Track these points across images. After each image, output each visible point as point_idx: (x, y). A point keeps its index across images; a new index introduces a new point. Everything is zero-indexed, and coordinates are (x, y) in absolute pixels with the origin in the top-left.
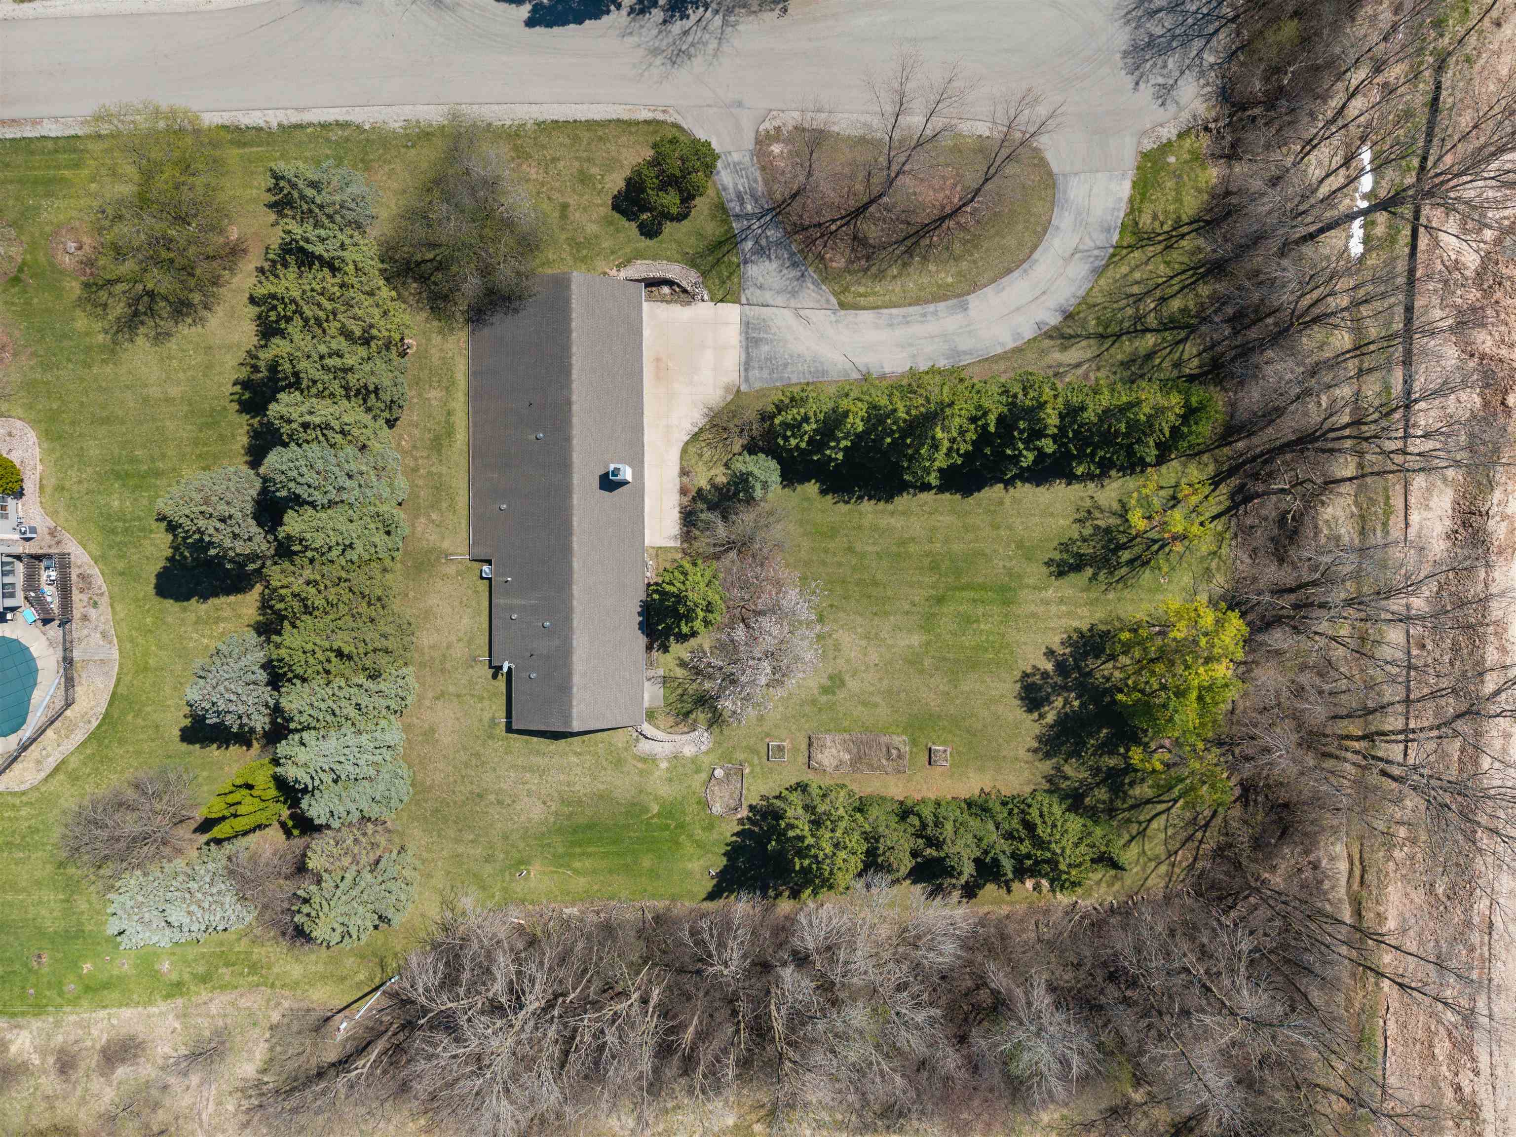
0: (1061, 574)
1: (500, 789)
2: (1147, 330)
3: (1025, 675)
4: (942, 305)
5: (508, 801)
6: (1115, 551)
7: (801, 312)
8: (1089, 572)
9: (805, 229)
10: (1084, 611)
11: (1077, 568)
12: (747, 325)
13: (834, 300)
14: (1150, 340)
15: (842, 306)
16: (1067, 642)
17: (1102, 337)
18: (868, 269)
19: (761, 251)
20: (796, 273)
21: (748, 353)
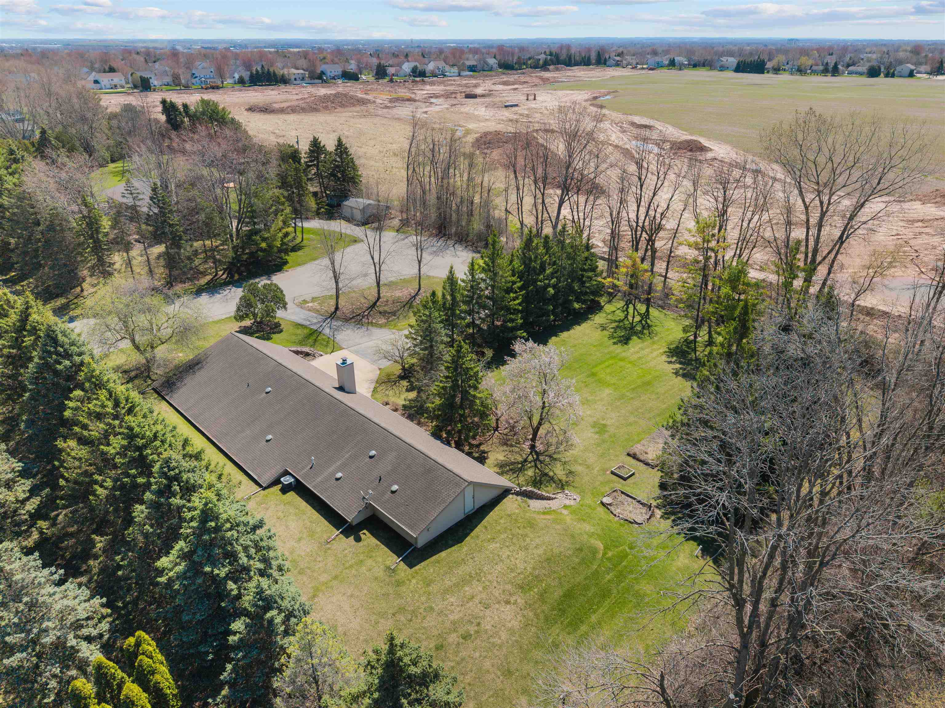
0: (626, 343)
1: (453, 623)
3: (676, 373)
5: (472, 629)
6: (632, 329)
8: (634, 337)
10: (655, 347)
11: (628, 339)
16: (670, 356)
18: (398, 318)
20: (363, 330)
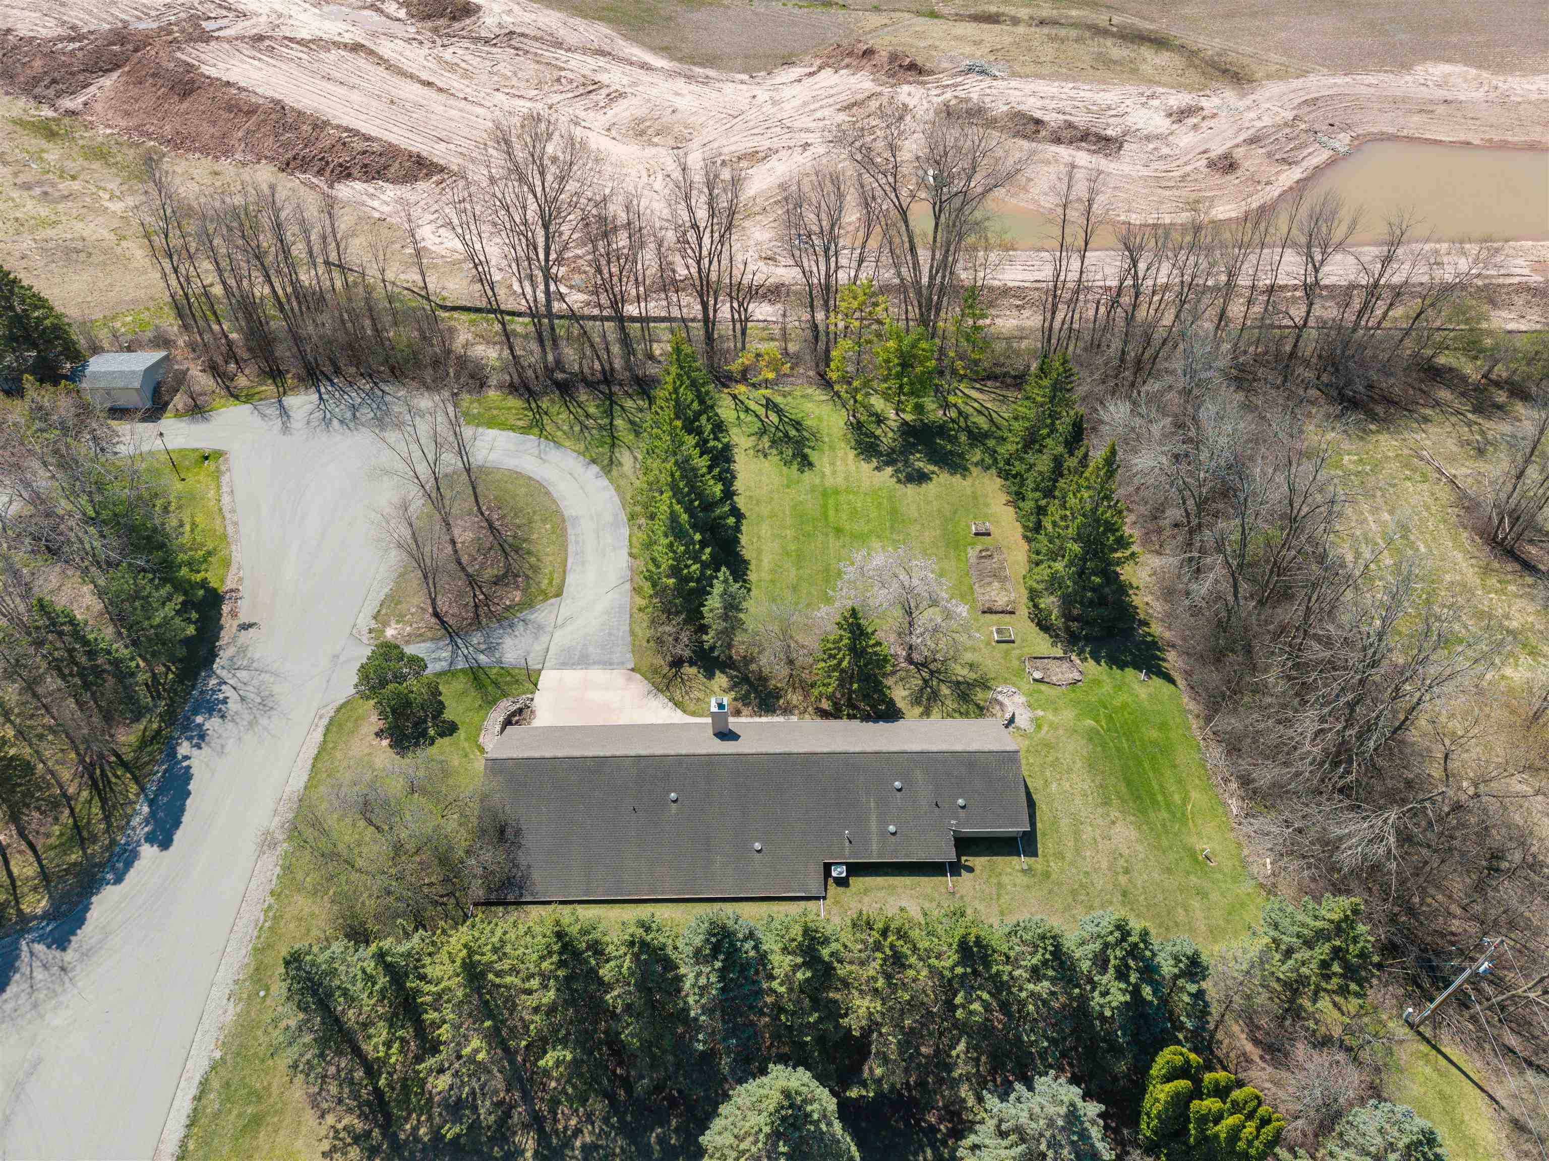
0: (811, 465)
1: (1109, 869)
2: (611, 424)
3: (899, 481)
4: (570, 531)
5: (1122, 862)
6: (790, 438)
7: (560, 622)
8: (807, 450)
9: (478, 616)
10: (840, 453)
11: (805, 457)
12: (564, 665)
13: (553, 600)
14: (619, 422)
15: (558, 594)
16: (868, 460)
17: (613, 445)
18: (527, 577)
19: (491, 649)
20: (520, 626)
21: (594, 663)
